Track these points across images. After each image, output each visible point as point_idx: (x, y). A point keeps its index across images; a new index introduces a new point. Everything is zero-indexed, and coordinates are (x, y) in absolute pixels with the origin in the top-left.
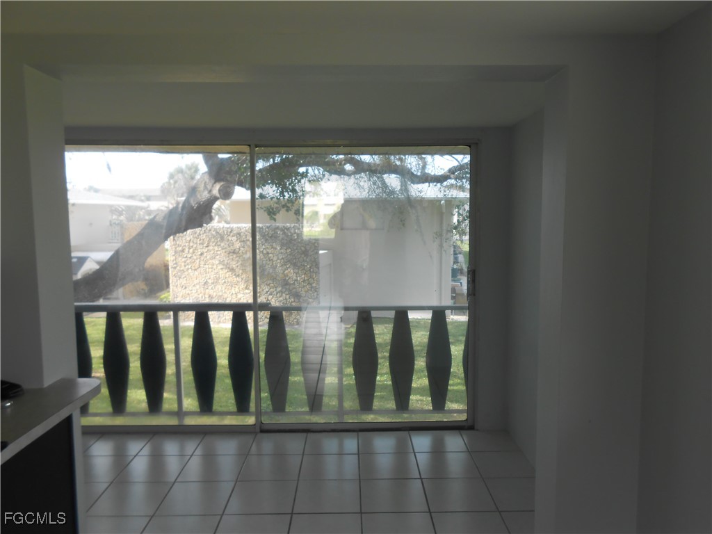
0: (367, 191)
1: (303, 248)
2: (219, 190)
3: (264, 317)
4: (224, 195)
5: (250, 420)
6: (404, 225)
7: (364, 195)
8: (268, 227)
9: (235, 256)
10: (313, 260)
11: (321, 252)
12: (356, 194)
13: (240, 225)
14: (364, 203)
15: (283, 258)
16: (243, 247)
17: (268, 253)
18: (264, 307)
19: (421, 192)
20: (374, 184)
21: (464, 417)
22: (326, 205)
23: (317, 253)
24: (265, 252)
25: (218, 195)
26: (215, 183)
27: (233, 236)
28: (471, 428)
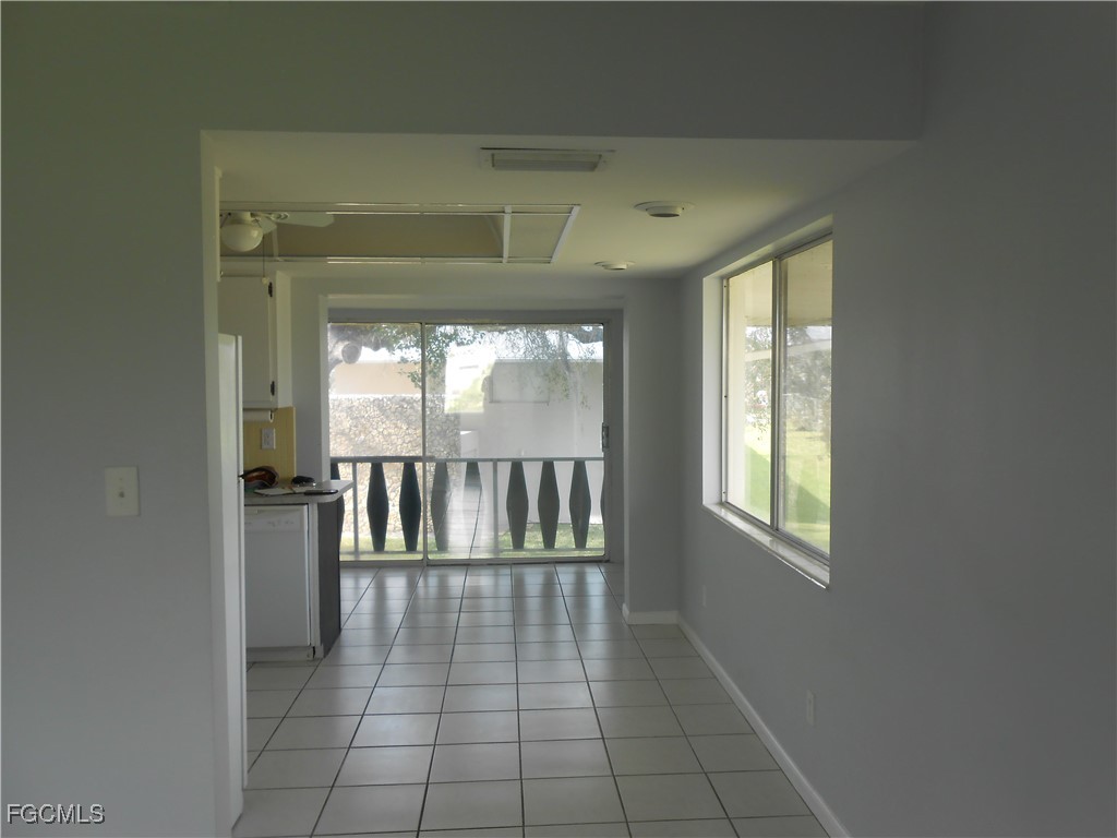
0: (522, 351)
1: (438, 428)
2: (343, 351)
3: (431, 467)
4: (349, 357)
5: (419, 557)
6: (567, 396)
7: (519, 355)
8: (389, 399)
9: (343, 439)
10: (452, 443)
11: (462, 433)
12: (509, 355)
13: (351, 396)
14: (519, 366)
15: (410, 442)
16: (356, 426)
17: (390, 435)
18: (431, 459)
19: (592, 353)
20: (533, 342)
21: (602, 553)
22: (461, 368)
23: (457, 434)
24: (385, 433)
25: (341, 358)
26: (337, 342)
27: (342, 411)
28: (607, 561)
